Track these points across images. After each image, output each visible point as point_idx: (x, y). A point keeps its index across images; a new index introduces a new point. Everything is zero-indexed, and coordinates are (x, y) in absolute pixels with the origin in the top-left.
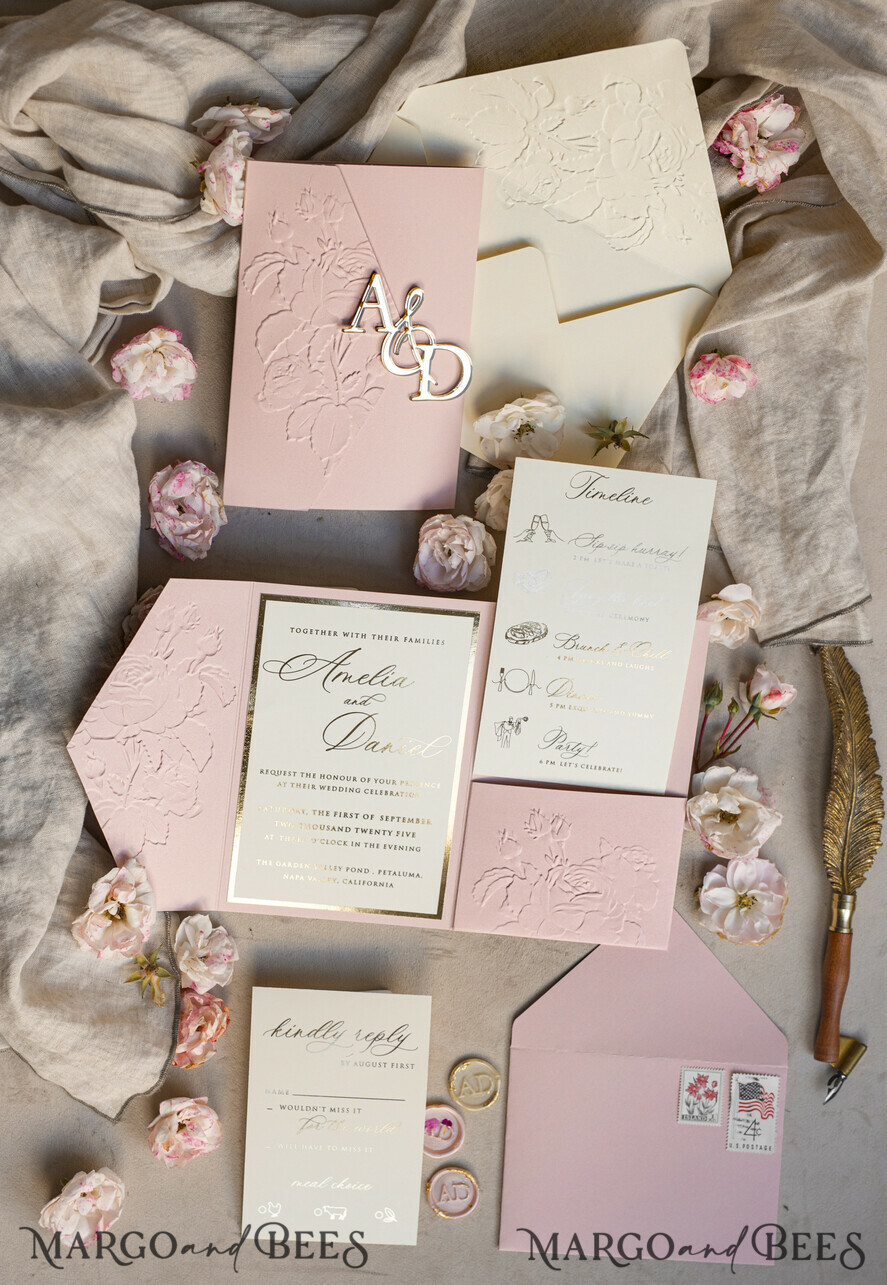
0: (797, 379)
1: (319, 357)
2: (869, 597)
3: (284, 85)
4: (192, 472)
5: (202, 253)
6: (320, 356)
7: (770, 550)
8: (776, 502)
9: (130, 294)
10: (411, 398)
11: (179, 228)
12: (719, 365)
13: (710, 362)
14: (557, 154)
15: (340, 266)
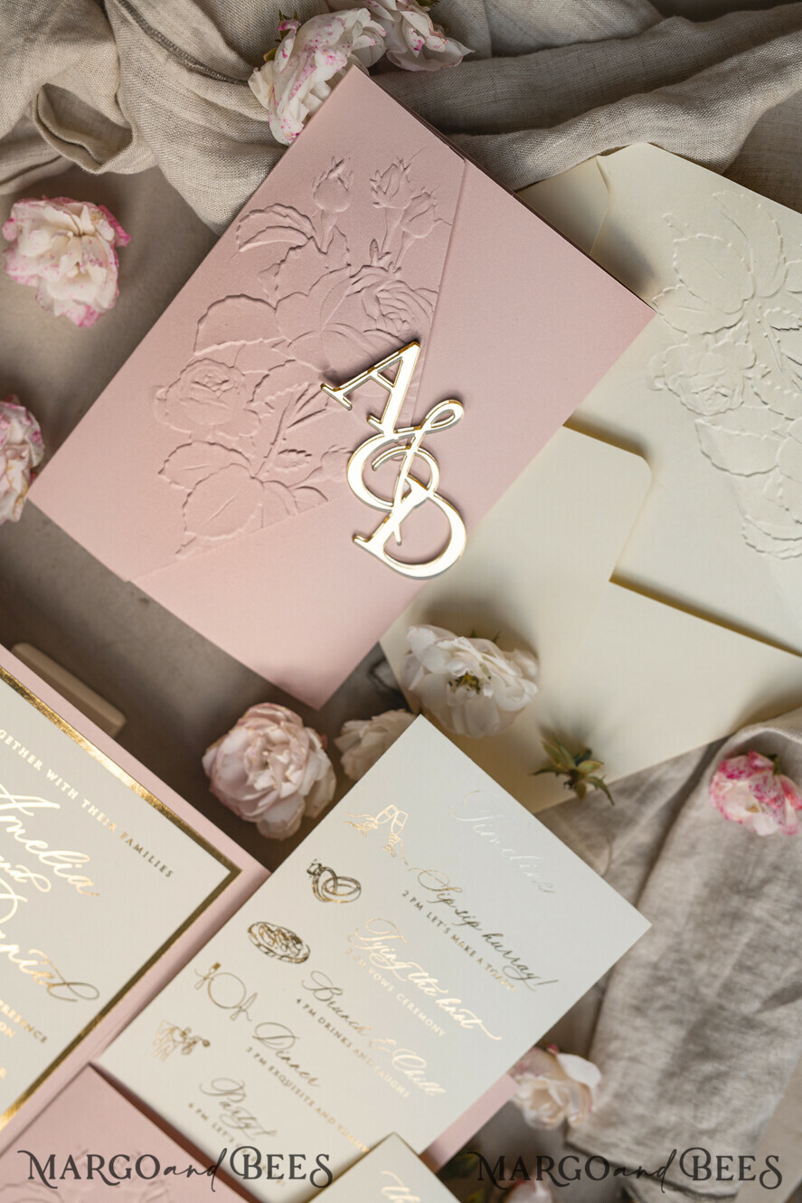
1: (269, 398)
3: (489, 19)
4: (15, 423)
5: (208, 143)
6: (273, 398)
7: (660, 1045)
8: (710, 993)
10: (354, 536)
11: (192, 83)
12: (765, 780)
13: (756, 769)
14: (761, 365)
15: (377, 299)
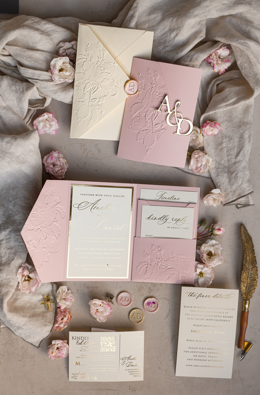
0: (232, 129)
2: (253, 192)
5: (61, 91)
7: (225, 178)
8: (226, 164)
9: (39, 103)
12: (211, 124)
13: (208, 123)
